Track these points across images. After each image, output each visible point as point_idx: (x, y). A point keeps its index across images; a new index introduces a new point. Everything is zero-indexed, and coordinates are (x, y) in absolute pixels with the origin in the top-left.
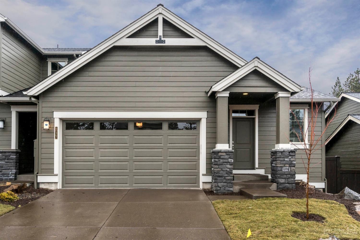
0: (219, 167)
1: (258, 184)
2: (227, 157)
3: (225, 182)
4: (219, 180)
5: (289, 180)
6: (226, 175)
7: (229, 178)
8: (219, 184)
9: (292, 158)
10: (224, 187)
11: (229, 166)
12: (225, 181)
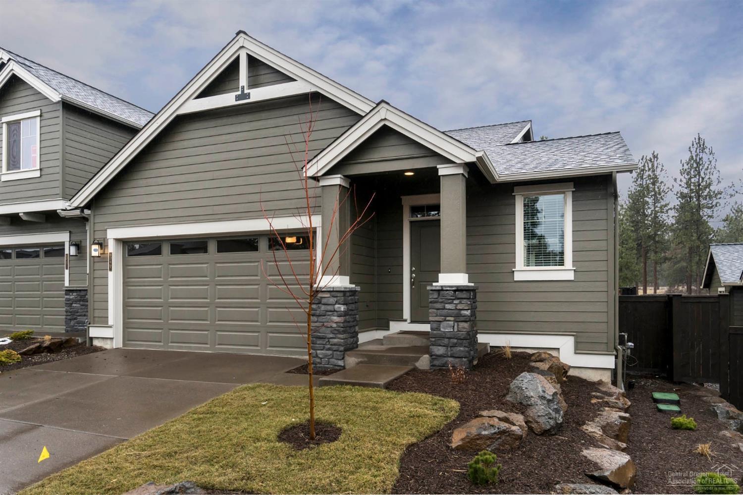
0: (319, 320)
1: (391, 356)
2: (332, 300)
3: (329, 349)
4: (319, 344)
5: (454, 350)
6: (331, 336)
7: (336, 341)
8: (318, 352)
9: (460, 303)
10: (328, 357)
11: (335, 318)
12: (329, 346)
